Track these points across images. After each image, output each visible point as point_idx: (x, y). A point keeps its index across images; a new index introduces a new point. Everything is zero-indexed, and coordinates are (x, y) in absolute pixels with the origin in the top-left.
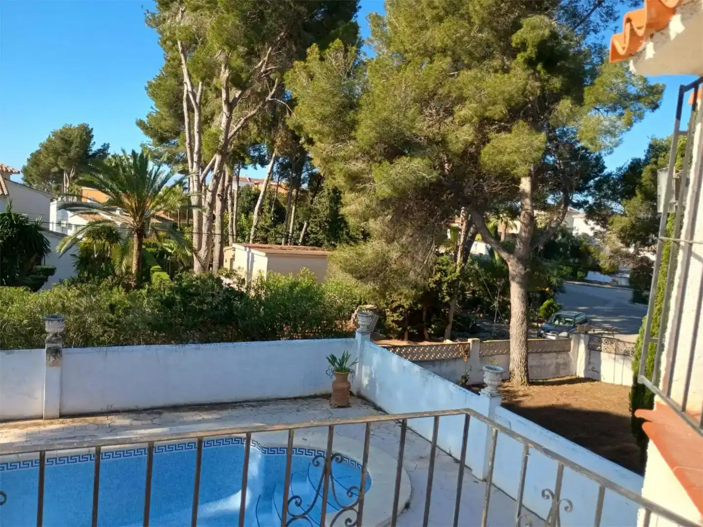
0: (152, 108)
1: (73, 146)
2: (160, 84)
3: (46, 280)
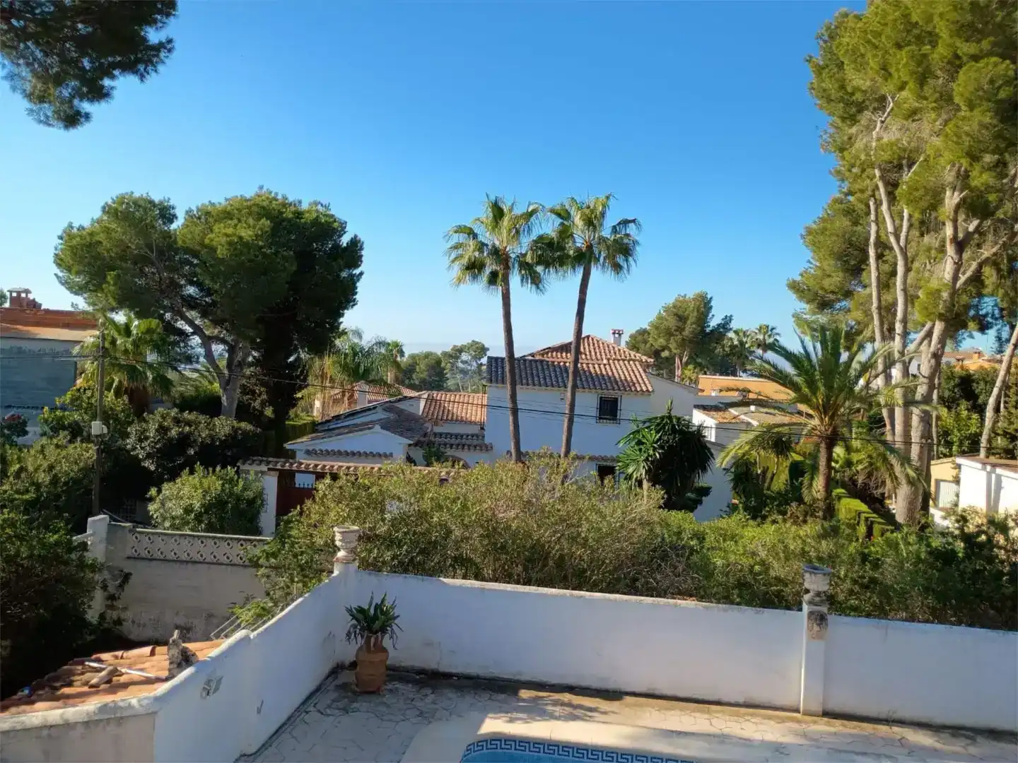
0: (809, 262)
1: (689, 322)
2: (825, 229)
3: (700, 502)
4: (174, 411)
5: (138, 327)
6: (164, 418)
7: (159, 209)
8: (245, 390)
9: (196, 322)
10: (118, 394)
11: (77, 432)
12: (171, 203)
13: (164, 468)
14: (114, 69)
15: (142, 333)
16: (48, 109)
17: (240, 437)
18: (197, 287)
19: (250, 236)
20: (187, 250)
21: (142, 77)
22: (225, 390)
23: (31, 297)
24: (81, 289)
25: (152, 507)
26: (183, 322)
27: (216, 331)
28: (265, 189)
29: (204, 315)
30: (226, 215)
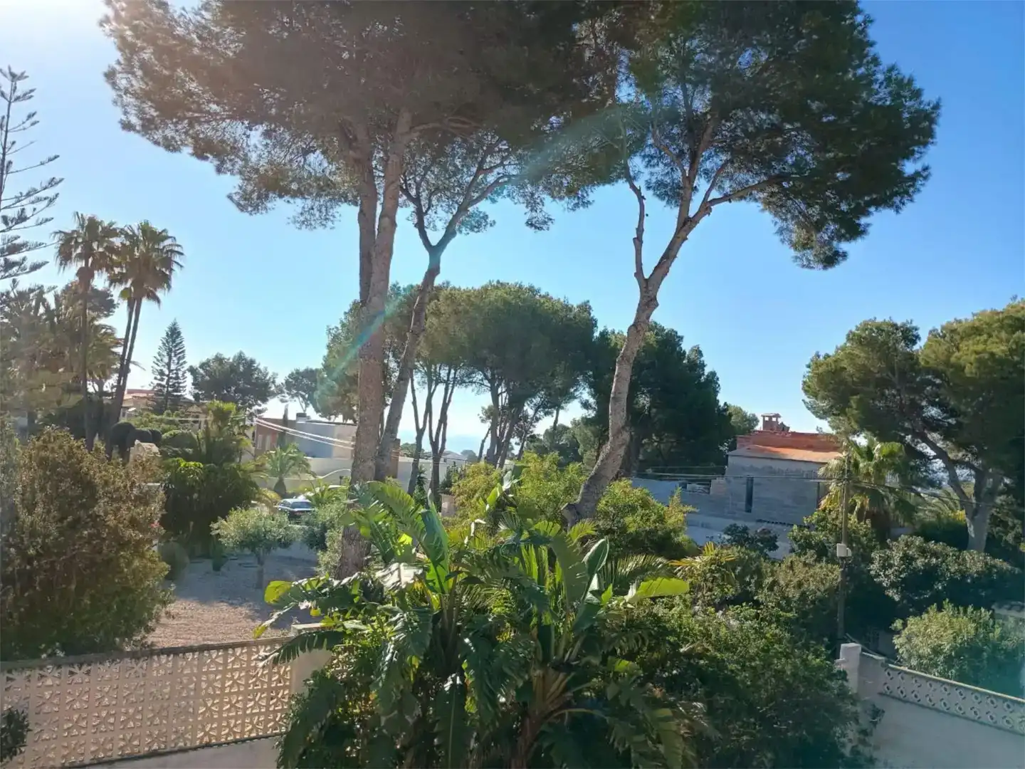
4: (918, 541)
5: (880, 450)
6: (907, 545)
7: (902, 331)
8: (996, 521)
9: (938, 445)
10: (860, 517)
11: (823, 552)
12: (914, 324)
13: (910, 600)
14: (870, 206)
15: (884, 456)
16: (810, 254)
17: (995, 577)
18: (939, 408)
19: (1003, 351)
20: (928, 370)
21: (898, 209)
22: (972, 519)
23: (780, 421)
24: (825, 413)
25: (897, 641)
26: (924, 444)
27: (960, 455)
28: (1019, 299)
29: (946, 437)
30: (975, 331)
